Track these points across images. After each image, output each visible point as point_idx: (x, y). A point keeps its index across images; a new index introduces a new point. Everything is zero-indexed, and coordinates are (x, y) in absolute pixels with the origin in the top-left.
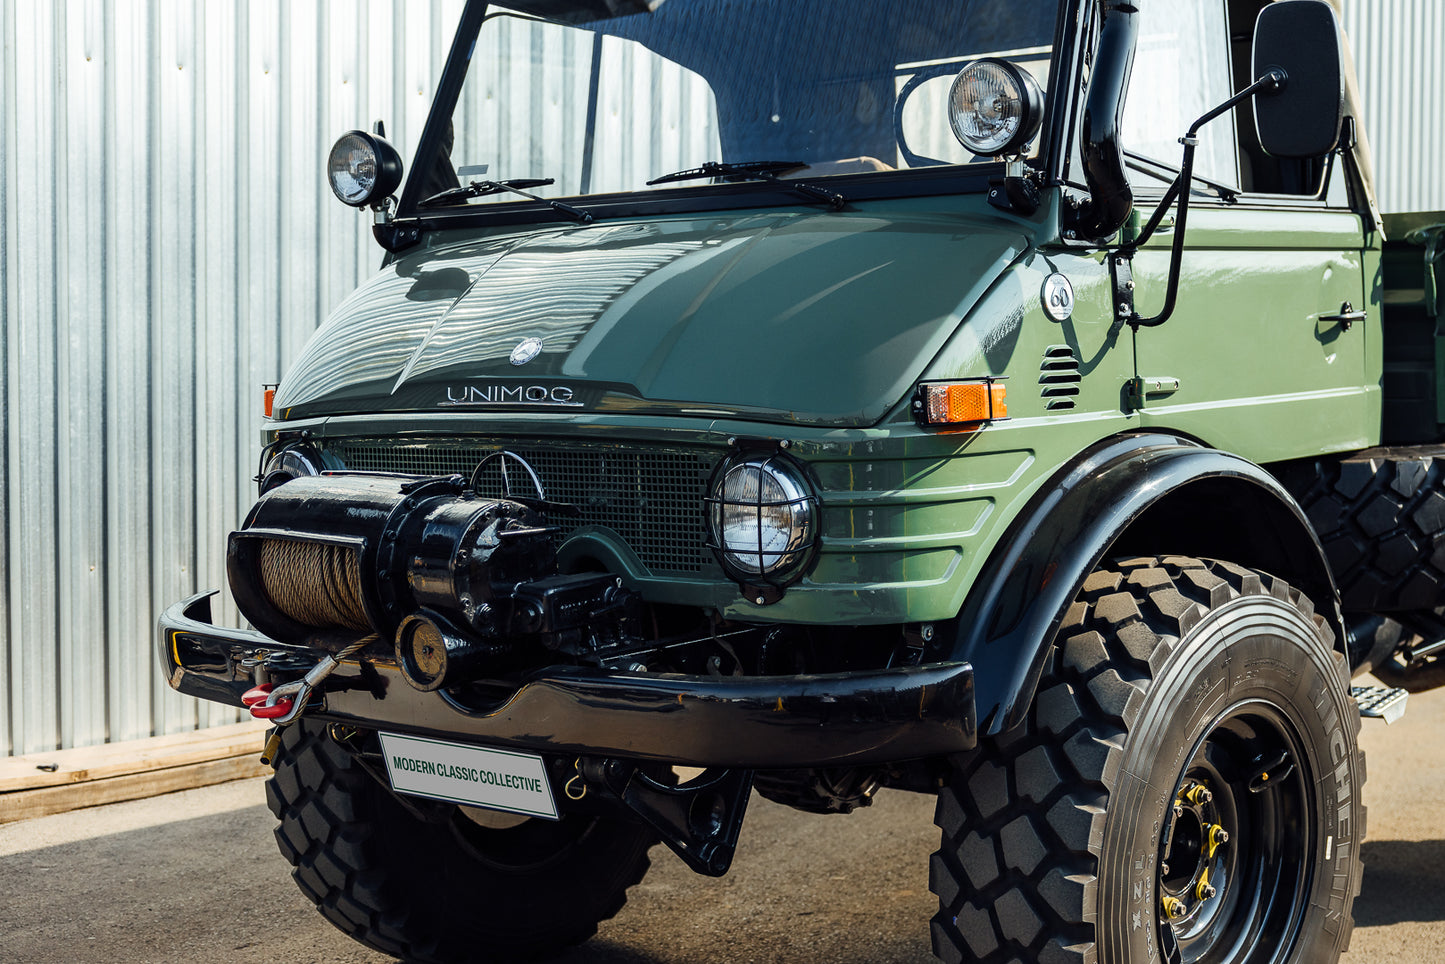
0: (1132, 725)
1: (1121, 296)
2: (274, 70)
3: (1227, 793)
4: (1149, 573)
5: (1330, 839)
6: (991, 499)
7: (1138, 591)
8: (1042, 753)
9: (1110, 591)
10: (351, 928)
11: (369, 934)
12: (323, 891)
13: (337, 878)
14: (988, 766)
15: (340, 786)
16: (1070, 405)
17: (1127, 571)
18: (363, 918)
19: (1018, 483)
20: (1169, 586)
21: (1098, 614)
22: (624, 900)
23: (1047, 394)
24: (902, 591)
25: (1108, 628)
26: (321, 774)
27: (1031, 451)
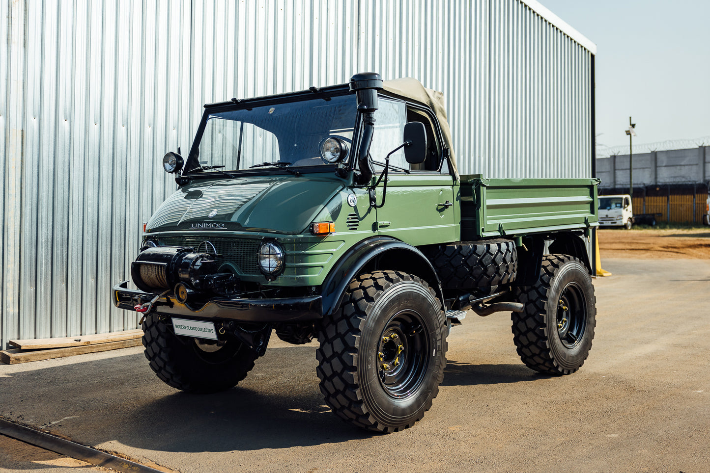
0: (368, 314)
1: (372, 199)
2: (152, 126)
3: (404, 338)
4: (379, 274)
5: (434, 350)
6: (332, 254)
7: (374, 279)
8: (345, 321)
9: (367, 279)
10: (165, 380)
11: (171, 381)
12: (157, 368)
13: (161, 364)
14: (331, 325)
15: (163, 337)
16: (356, 229)
17: (373, 274)
18: (168, 376)
19: (339, 250)
20: (383, 278)
21: (362, 285)
22: (246, 375)
23: (349, 226)
24: (308, 277)
25: (364, 289)
26: (157, 333)
27: (344, 241)
